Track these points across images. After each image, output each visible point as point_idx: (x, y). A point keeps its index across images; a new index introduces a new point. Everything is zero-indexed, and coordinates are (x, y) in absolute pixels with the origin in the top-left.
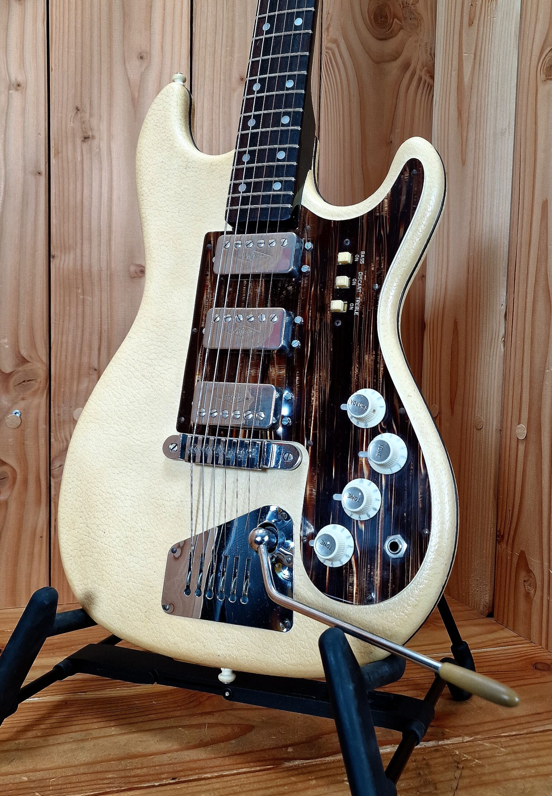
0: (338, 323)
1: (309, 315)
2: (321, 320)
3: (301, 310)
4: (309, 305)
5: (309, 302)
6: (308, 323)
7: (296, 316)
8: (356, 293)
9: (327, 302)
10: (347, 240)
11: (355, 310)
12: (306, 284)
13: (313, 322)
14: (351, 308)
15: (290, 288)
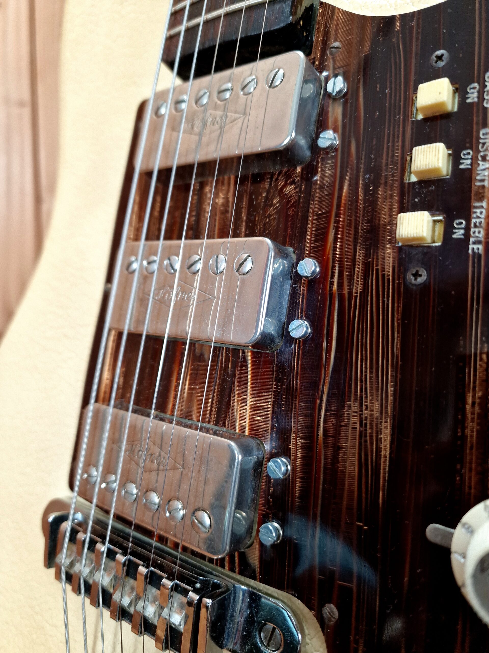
0: (416, 275)
1: (335, 254)
2: (367, 267)
3: (316, 241)
4: (337, 228)
5: (337, 222)
6: (333, 276)
7: (300, 258)
8: (474, 189)
9: (384, 218)
10: (439, 53)
11: (472, 240)
12: (330, 176)
13: (346, 273)
14: (459, 234)
15: (290, 189)
